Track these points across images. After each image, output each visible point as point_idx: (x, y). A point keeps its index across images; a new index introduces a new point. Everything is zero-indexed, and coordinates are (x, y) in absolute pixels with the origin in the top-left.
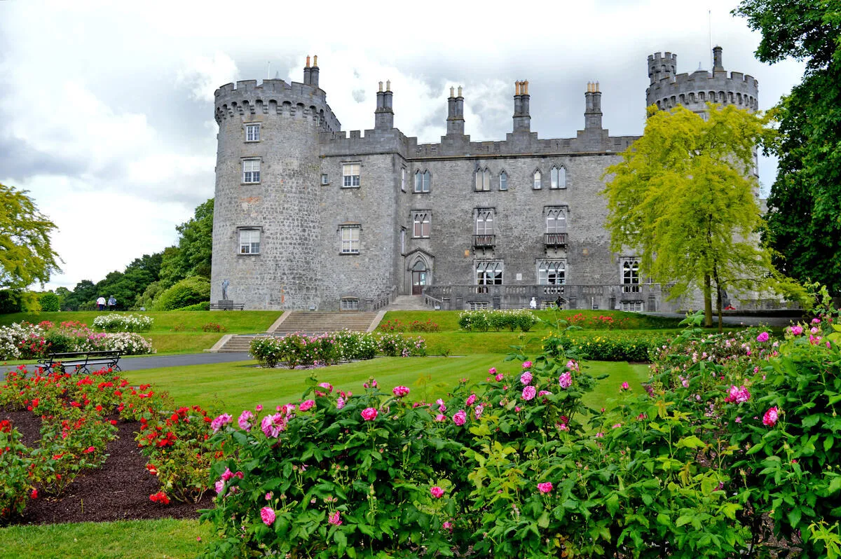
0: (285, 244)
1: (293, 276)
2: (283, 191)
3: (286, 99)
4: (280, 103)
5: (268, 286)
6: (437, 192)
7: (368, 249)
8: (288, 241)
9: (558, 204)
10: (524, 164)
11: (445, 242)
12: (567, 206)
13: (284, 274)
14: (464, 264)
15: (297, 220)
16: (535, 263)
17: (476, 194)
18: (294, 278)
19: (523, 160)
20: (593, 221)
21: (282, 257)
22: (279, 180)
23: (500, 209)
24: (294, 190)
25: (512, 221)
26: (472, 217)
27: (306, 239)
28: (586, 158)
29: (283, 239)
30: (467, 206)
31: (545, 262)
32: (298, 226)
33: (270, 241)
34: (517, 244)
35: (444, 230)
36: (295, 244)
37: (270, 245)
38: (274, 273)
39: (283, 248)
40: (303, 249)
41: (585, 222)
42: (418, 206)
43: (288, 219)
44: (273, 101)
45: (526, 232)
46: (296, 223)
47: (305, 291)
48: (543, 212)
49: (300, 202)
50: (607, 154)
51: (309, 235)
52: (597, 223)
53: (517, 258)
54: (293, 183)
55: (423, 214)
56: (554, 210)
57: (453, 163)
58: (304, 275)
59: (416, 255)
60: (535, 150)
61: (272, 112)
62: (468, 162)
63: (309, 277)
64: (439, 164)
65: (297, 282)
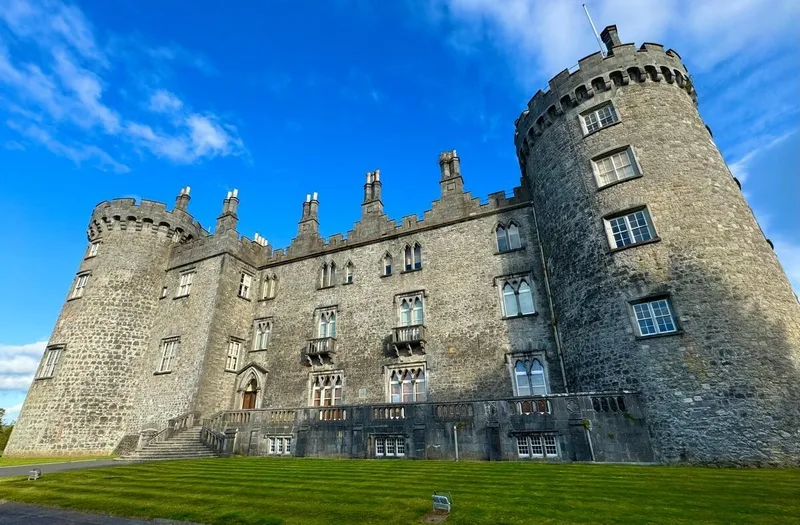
0: (86, 363)
1: (84, 403)
2: (102, 304)
3: (131, 215)
4: (123, 218)
5: (47, 418)
6: (280, 296)
7: (181, 365)
8: (90, 360)
9: (412, 289)
10: (373, 250)
11: (282, 352)
12: (424, 291)
13: (72, 401)
14: (297, 380)
15: (111, 335)
16: (383, 372)
17: (320, 293)
18: (85, 406)
19: (371, 246)
20: (460, 307)
21: (77, 380)
22: (101, 293)
23: (344, 306)
24: (117, 302)
25: (357, 320)
26: (313, 320)
27: (118, 357)
28: (445, 229)
29: (84, 357)
30: (309, 308)
31: (397, 370)
32: (111, 341)
33: (70, 360)
34: (362, 348)
35: (282, 339)
36: (100, 363)
37: (68, 365)
38: (60, 400)
39: (82, 368)
40: (110, 369)
41: (450, 308)
42: (262, 314)
43: (99, 334)
44: (117, 218)
45: (374, 331)
46: (109, 338)
47: (97, 423)
48: (394, 302)
49: (121, 315)
50: (471, 219)
51: (125, 352)
52: (467, 308)
53: (360, 367)
54: (118, 295)
55: (266, 322)
56: (407, 299)
57: (299, 264)
58: (102, 401)
59: (249, 372)
60: (384, 232)
61: (117, 227)
62: (314, 259)
63: (111, 404)
64: (287, 267)
65: (89, 411)
